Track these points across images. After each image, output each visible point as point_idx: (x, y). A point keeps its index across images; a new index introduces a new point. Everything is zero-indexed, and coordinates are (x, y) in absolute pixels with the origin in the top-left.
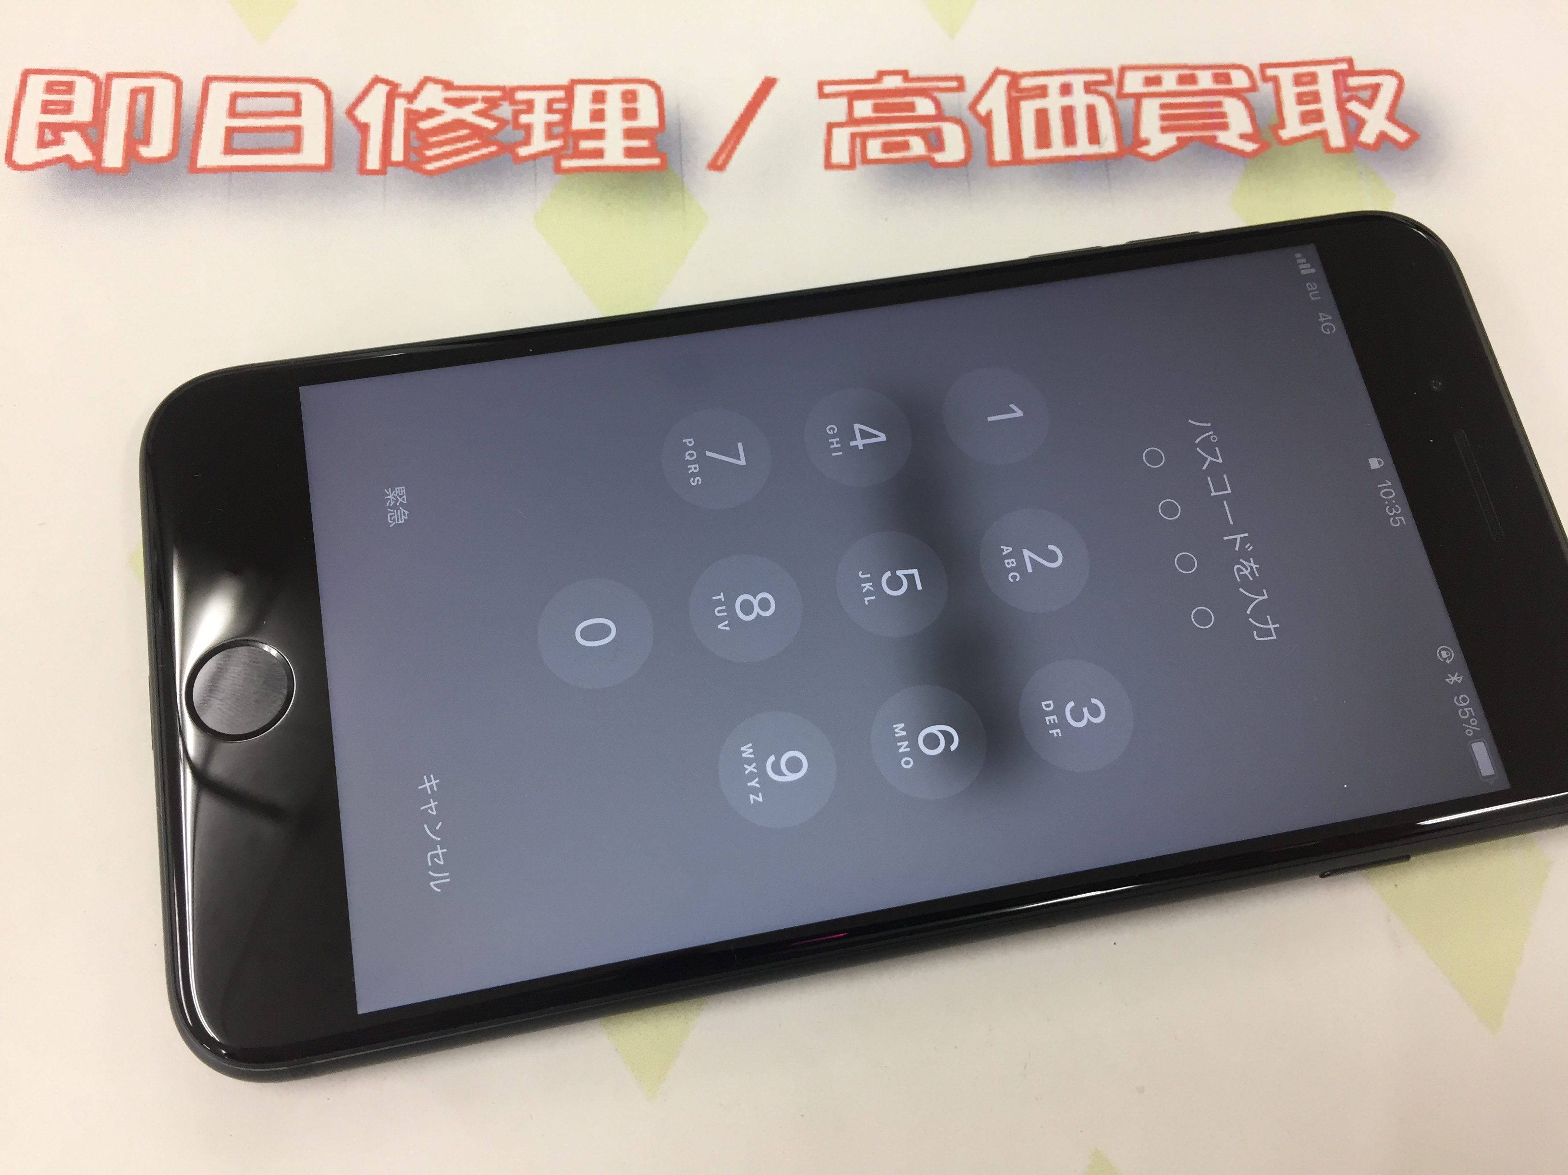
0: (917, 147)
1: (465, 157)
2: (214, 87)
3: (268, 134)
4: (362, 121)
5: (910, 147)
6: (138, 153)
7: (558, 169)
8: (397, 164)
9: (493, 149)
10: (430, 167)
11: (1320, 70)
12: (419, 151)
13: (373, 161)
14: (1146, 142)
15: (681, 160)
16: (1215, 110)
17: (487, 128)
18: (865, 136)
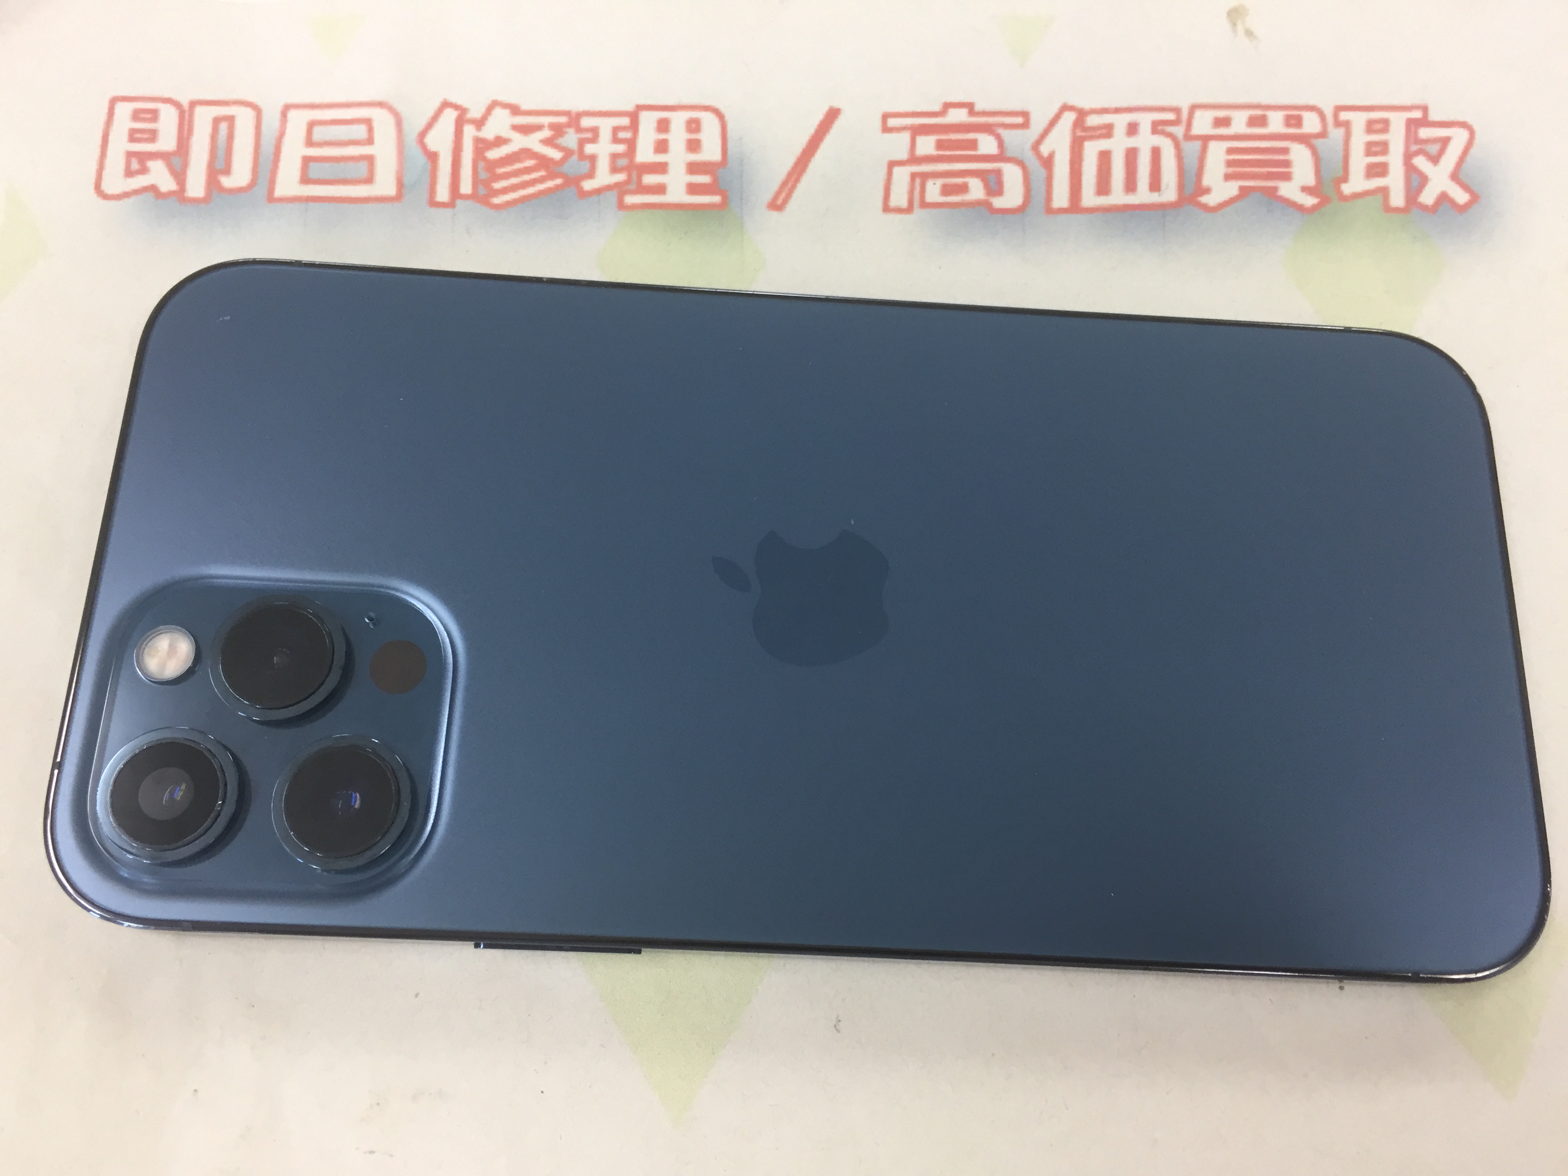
0: (976, 190)
1: (531, 190)
2: (292, 114)
3: (342, 165)
4: (432, 150)
5: (969, 190)
6: (219, 182)
7: (621, 206)
8: (466, 197)
9: (559, 181)
10: (497, 200)
11: (1393, 117)
12: (487, 183)
13: (443, 194)
14: (1207, 191)
15: (742, 199)
16: (1281, 157)
17: (552, 160)
18: (925, 177)
